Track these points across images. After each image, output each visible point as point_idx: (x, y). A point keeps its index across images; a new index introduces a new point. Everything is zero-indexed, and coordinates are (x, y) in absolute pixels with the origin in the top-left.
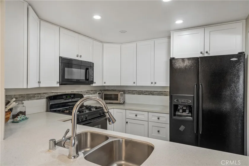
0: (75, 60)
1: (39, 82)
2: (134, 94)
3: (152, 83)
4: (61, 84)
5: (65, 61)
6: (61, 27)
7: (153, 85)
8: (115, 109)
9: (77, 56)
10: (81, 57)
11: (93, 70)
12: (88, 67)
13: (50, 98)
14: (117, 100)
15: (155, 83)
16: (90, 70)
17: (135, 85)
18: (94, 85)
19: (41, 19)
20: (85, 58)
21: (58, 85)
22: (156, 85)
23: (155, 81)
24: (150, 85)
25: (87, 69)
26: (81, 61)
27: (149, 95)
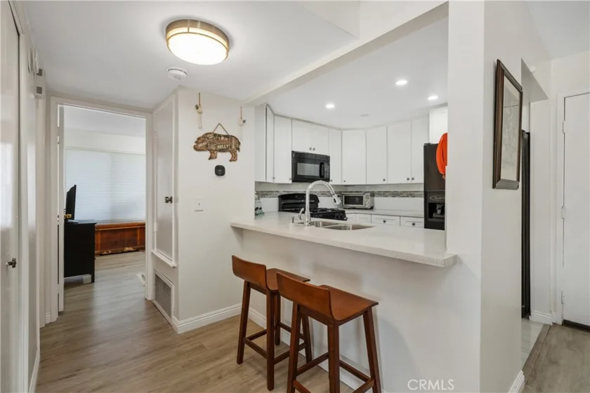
0: (308, 154)
1: (274, 178)
2: (387, 196)
3: (408, 179)
4: (293, 181)
5: (298, 155)
6: (292, 119)
7: (409, 182)
8: (357, 215)
9: (311, 149)
10: (314, 149)
11: (329, 165)
12: (323, 162)
13: (282, 198)
14: (362, 204)
15: (413, 179)
16: (326, 165)
17: (385, 183)
18: (330, 183)
19: (275, 115)
20: (320, 151)
21: (291, 182)
22: (414, 182)
23: (413, 177)
24: (405, 181)
25: (321, 164)
26: (316, 155)
27: (408, 196)
